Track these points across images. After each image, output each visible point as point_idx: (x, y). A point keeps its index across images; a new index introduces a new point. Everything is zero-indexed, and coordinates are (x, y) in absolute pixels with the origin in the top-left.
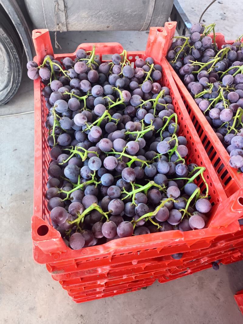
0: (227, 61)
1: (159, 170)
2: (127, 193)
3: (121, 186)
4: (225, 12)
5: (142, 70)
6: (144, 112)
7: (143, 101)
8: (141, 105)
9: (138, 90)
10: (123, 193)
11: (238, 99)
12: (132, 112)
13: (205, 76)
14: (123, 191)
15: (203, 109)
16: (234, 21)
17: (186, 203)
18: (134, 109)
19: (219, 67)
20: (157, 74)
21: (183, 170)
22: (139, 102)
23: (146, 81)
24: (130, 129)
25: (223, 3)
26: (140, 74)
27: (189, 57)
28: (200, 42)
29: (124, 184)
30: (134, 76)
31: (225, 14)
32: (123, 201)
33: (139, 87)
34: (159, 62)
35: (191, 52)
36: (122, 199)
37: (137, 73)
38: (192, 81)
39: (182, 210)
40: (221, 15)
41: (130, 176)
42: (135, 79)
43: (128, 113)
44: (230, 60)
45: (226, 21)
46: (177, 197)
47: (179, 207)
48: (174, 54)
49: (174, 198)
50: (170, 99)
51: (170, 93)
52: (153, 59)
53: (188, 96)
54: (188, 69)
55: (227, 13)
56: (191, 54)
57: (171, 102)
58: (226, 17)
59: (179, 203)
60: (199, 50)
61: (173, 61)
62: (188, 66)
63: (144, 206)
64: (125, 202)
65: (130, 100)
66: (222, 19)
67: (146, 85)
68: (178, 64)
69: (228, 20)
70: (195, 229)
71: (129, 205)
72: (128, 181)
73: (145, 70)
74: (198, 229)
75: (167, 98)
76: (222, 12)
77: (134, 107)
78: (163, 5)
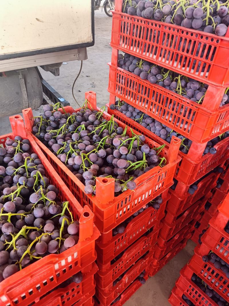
0: (76, 124)
1: (36, 216)
2: (9, 243)
3: (3, 240)
4: (93, 82)
5: (11, 147)
6: (17, 177)
7: (15, 169)
8: (15, 173)
9: (11, 162)
10: (6, 245)
11: (85, 147)
12: (9, 180)
13: (61, 138)
14: (6, 243)
15: (63, 161)
16: (102, 87)
17: (59, 232)
18: (10, 177)
19: (71, 129)
20: (25, 146)
21: (53, 209)
22: (12, 171)
23: (16, 154)
24: (7, 193)
25: (90, 76)
26: (11, 150)
27: (48, 127)
28: (52, 116)
29: (6, 237)
30: (7, 153)
31: (93, 83)
32: (7, 251)
33: (12, 160)
34: (26, 137)
35: (50, 124)
36: (6, 250)
37: (8, 150)
38: (54, 143)
39: (57, 238)
40: (91, 84)
41: (8, 229)
42: (8, 155)
43: (6, 182)
44: (78, 122)
45: (96, 88)
46: (52, 230)
47: (55, 237)
48: (37, 129)
49: (50, 233)
50: (39, 161)
51: (38, 157)
52: (20, 137)
53: (52, 155)
54: (48, 136)
55: (95, 82)
56: (50, 125)
57: (40, 163)
58: (95, 85)
59: (54, 234)
60: (54, 121)
61: (37, 134)
62: (47, 134)
63: (23, 247)
64: (9, 251)
65: (5, 172)
66: (92, 87)
67: (16, 157)
68: (42, 134)
69: (97, 87)
70: (69, 248)
71: (12, 252)
72: (8, 234)
73: (14, 147)
74: (70, 248)
75: (36, 161)
76: (91, 82)
77: (10, 176)
78: (34, 92)
